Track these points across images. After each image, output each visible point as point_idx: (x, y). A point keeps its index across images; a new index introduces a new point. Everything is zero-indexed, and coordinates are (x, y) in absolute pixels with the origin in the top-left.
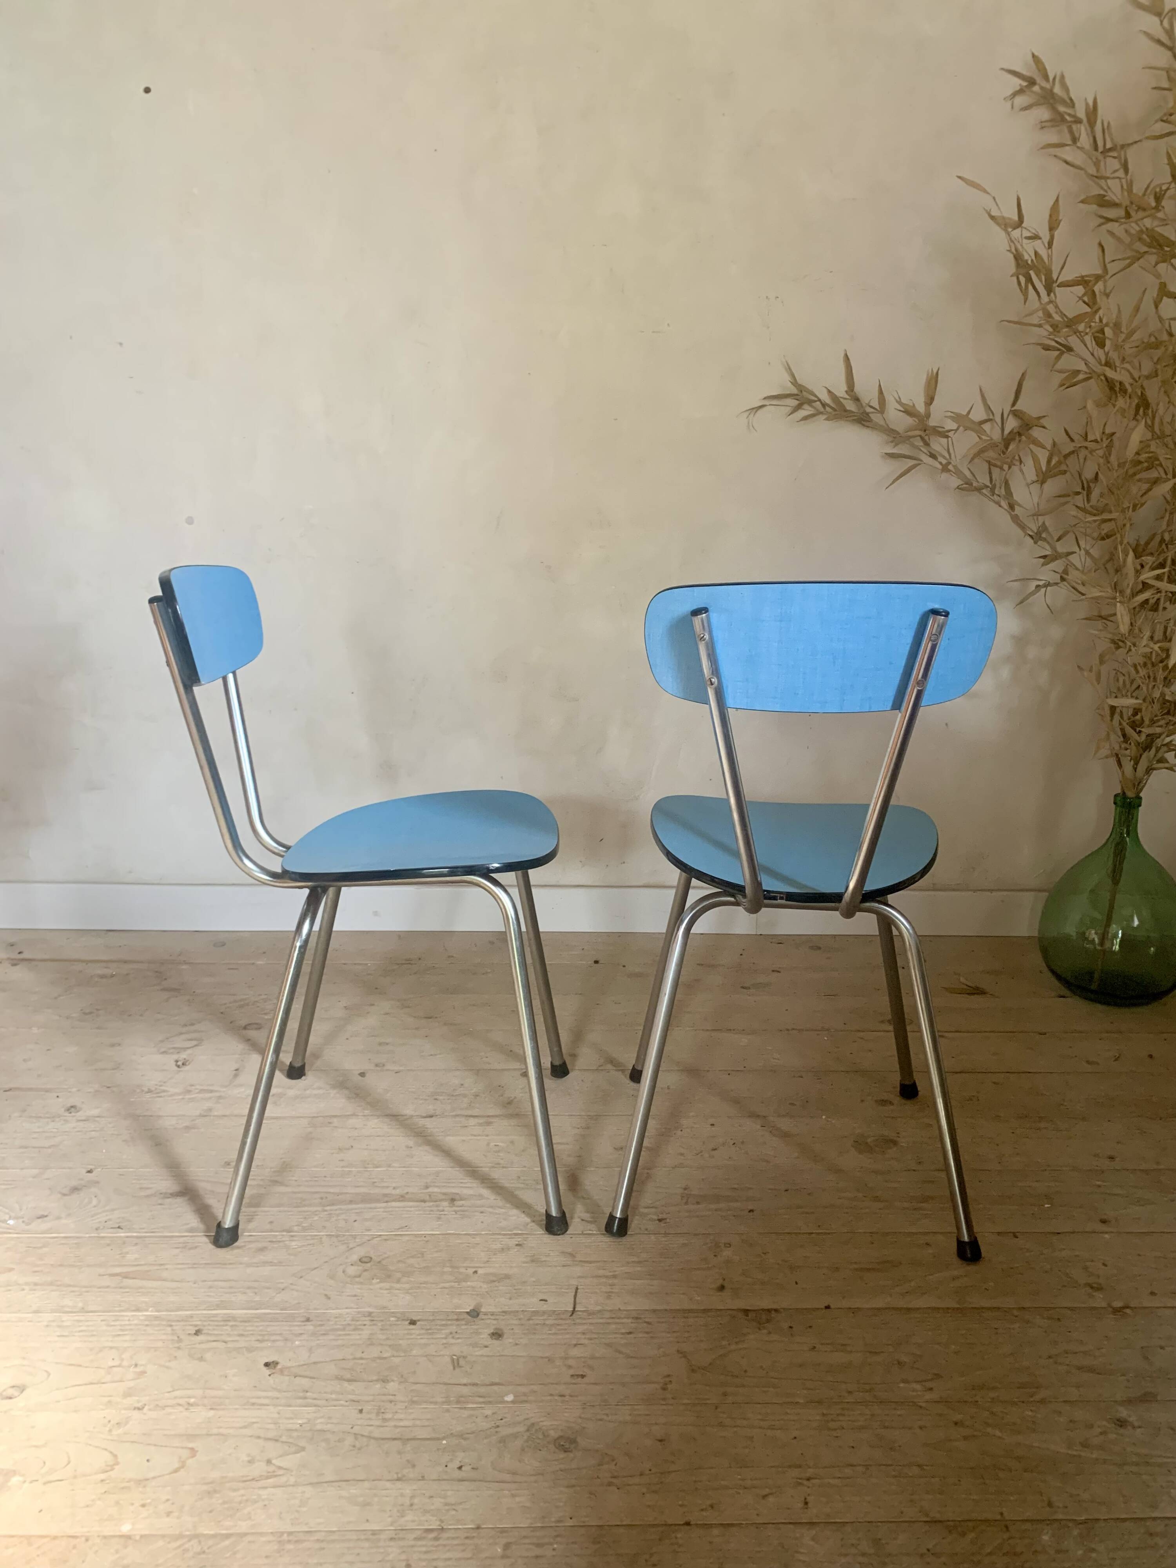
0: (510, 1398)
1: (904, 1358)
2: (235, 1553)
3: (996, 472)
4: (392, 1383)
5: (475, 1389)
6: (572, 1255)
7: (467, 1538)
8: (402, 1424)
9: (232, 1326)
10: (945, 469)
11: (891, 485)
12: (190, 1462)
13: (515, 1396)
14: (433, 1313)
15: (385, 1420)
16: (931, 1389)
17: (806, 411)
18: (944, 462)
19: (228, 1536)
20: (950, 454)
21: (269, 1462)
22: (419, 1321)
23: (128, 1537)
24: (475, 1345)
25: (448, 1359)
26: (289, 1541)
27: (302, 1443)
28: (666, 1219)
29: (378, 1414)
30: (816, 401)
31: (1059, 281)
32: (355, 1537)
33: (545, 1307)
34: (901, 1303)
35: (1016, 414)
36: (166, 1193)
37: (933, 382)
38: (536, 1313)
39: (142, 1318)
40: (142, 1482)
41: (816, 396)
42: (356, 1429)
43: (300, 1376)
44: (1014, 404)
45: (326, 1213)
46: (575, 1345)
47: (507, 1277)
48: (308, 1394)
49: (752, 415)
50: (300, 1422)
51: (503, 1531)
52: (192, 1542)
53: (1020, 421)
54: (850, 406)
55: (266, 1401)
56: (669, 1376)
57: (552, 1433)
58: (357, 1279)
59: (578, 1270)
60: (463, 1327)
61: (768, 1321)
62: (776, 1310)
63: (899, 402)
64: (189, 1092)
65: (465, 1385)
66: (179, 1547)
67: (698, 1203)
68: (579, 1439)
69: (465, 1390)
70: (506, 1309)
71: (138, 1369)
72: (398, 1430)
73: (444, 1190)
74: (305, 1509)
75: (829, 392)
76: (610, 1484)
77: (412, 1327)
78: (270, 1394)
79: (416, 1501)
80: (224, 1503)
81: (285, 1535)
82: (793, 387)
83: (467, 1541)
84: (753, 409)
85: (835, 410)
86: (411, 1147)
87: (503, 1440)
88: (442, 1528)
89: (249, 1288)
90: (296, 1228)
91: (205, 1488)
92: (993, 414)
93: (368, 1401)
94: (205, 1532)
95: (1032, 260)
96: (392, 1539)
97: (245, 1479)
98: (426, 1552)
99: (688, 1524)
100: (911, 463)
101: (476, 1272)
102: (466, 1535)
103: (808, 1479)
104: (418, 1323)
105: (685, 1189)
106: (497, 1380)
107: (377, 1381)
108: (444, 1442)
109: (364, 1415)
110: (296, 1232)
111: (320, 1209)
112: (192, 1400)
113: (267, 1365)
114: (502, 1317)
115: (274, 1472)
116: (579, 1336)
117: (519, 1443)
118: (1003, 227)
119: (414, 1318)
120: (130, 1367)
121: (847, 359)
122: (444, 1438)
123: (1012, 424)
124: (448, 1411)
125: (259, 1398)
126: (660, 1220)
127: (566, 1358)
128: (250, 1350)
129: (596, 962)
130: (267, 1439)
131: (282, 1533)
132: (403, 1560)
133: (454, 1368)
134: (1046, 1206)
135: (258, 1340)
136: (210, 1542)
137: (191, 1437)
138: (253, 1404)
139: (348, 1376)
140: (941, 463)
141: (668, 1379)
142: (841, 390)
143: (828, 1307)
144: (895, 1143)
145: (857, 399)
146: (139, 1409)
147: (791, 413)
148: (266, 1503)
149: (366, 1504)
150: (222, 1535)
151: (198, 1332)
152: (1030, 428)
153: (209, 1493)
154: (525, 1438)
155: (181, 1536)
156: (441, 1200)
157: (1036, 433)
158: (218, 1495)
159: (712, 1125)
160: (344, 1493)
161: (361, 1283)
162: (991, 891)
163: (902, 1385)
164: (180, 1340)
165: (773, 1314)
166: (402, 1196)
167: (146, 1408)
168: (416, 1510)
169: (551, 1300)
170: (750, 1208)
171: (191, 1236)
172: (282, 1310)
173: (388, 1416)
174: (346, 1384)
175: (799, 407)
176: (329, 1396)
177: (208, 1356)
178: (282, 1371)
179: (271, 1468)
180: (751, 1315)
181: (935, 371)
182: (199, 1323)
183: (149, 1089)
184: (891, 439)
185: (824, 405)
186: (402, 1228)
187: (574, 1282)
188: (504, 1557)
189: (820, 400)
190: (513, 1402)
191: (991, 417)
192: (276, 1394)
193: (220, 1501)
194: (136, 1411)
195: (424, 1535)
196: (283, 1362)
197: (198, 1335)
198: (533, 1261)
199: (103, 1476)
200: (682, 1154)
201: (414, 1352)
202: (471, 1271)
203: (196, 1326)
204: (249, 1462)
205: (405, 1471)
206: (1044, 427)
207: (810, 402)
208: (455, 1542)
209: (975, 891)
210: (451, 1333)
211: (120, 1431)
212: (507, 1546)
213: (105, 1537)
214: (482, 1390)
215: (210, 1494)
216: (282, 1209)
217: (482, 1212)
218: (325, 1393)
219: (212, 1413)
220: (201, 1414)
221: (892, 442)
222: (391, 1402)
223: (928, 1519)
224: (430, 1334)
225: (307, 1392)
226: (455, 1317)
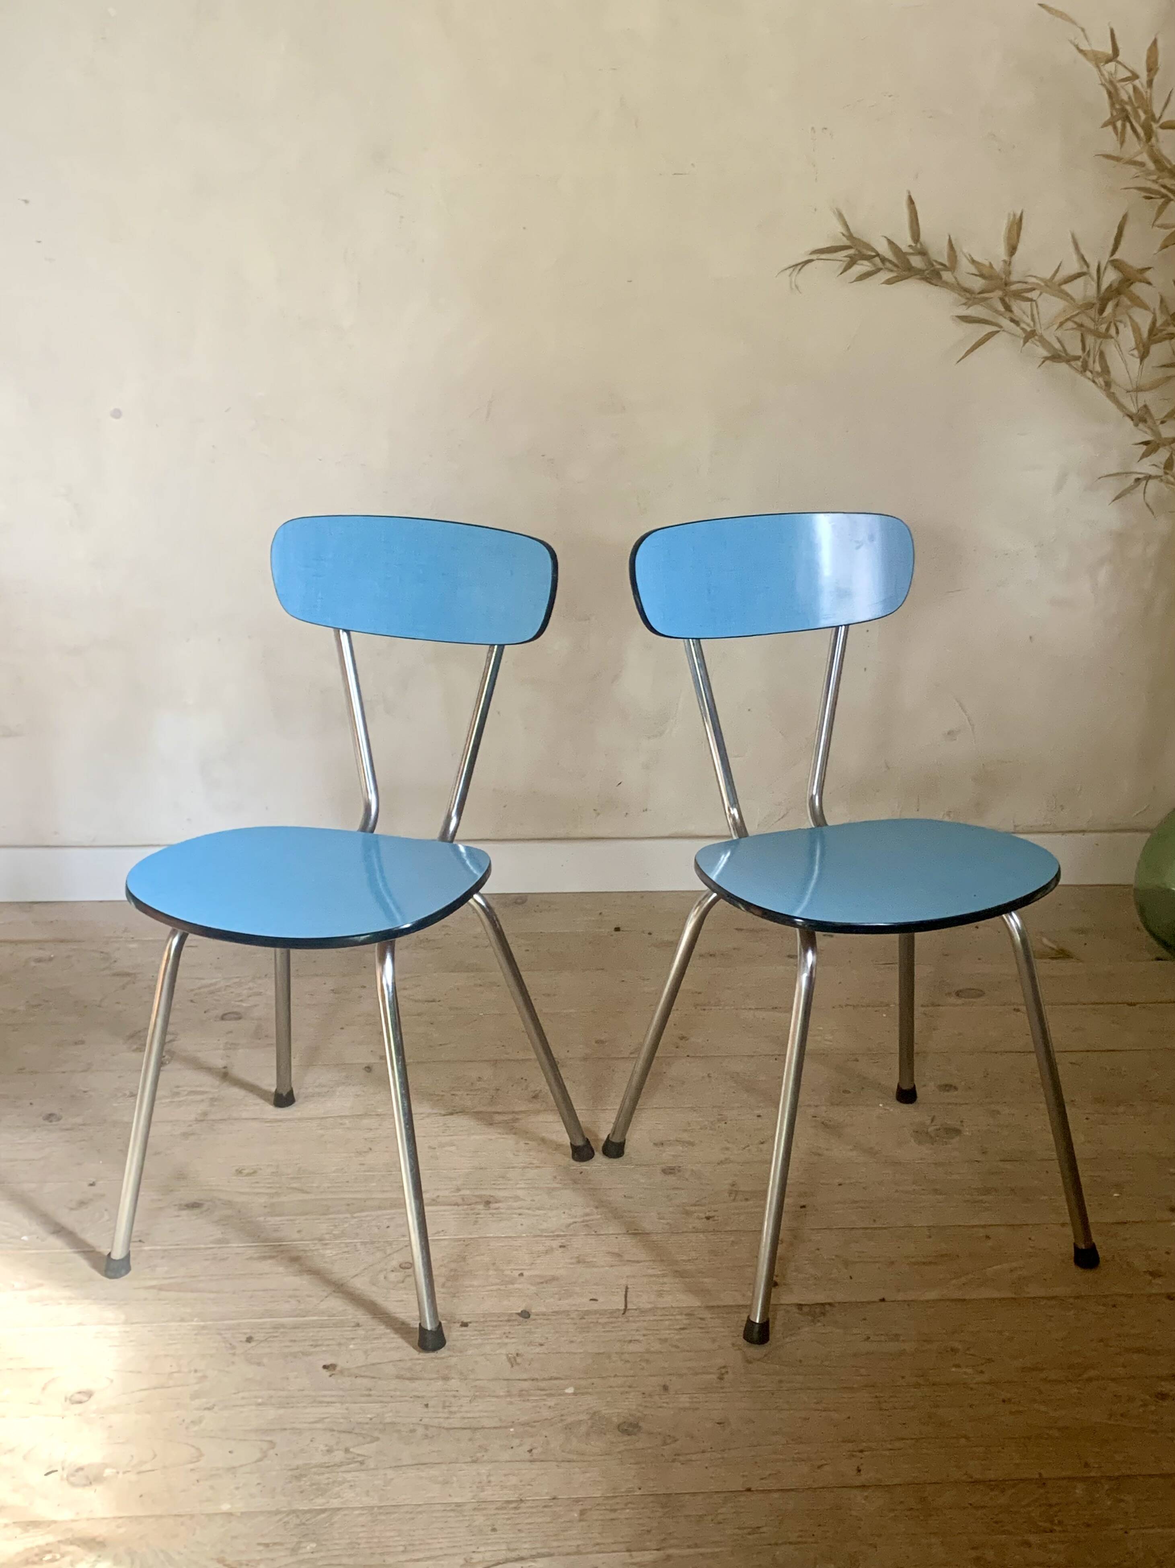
0: (570, 1390)
1: (956, 1345)
2: (332, 1524)
3: (1090, 340)
4: (453, 1380)
5: (535, 1383)
6: (619, 1255)
7: (545, 1507)
8: (469, 1415)
9: (282, 1333)
10: (1030, 335)
11: (963, 358)
12: (271, 1452)
13: (576, 1389)
14: (484, 1315)
15: (451, 1412)
16: (982, 1372)
17: (863, 267)
18: (1029, 329)
19: (323, 1511)
20: (1033, 320)
21: (347, 1450)
22: (470, 1322)
23: (230, 1514)
24: (530, 1344)
25: (505, 1357)
26: (380, 1514)
27: (376, 1434)
28: (714, 1217)
29: (444, 1407)
30: (874, 257)
31: (1161, 122)
32: (443, 1509)
33: (595, 1306)
34: (957, 1295)
35: (1117, 265)
36: (180, 1205)
37: (1016, 226)
38: (588, 1313)
39: (189, 1327)
40: (232, 1470)
41: (873, 250)
42: (426, 1421)
43: (362, 1376)
44: (1114, 252)
45: (356, 1220)
46: (630, 1341)
47: (554, 1279)
48: (372, 1393)
49: (795, 273)
50: (369, 1416)
51: (577, 1500)
52: (291, 1517)
53: (1120, 275)
54: (916, 262)
55: (333, 1399)
56: (724, 1367)
57: (615, 1419)
58: (401, 1285)
59: (627, 1270)
60: (516, 1327)
61: (823, 1314)
62: (830, 1304)
63: (973, 262)
64: (177, 1094)
65: (525, 1380)
66: (280, 1520)
67: (747, 1200)
68: (641, 1424)
69: (526, 1385)
70: (557, 1309)
71: (199, 1374)
72: (466, 1421)
73: (477, 1193)
74: (389, 1488)
75: (890, 242)
76: (674, 1461)
77: (464, 1328)
78: (334, 1393)
79: (492, 1478)
80: (312, 1485)
81: (376, 1509)
82: (844, 239)
83: (546, 1509)
84: (797, 265)
85: (896, 265)
86: (435, 1148)
87: (568, 1428)
88: (521, 1500)
89: (290, 1297)
90: (327, 1236)
91: (290, 1473)
92: (1088, 266)
93: (433, 1397)
94: (301, 1508)
95: (1130, 98)
96: (475, 1509)
97: (327, 1465)
98: (508, 1519)
99: (749, 1490)
100: (990, 329)
101: (521, 1275)
102: (543, 1505)
103: (861, 1451)
104: (470, 1325)
105: (733, 1185)
106: (555, 1375)
107: (437, 1378)
108: (512, 1430)
109: (431, 1409)
110: (328, 1240)
111: (348, 1215)
112: (260, 1400)
113: (325, 1367)
114: (554, 1318)
115: (354, 1458)
116: (634, 1333)
117: (583, 1429)
118: (1094, 62)
119: (465, 1321)
120: (190, 1372)
121: (911, 202)
122: (511, 1427)
123: (1111, 277)
124: (511, 1403)
125: (325, 1396)
126: (708, 1218)
127: (622, 1353)
128: (305, 1354)
129: (617, 929)
130: (340, 1432)
131: (373, 1507)
132: (488, 1526)
133: (512, 1366)
134: (1116, 1195)
135: (312, 1345)
136: (308, 1516)
137: (266, 1431)
138: (321, 1402)
139: (408, 1375)
140: (1023, 329)
141: (723, 1371)
142: (905, 241)
143: (883, 1300)
144: (958, 1132)
145: (923, 253)
146: (209, 1409)
147: (845, 270)
148: (352, 1483)
149: (446, 1482)
150: (316, 1510)
151: (249, 1340)
152: (1132, 283)
153: (296, 1477)
154: (590, 1424)
155: (278, 1512)
156: (476, 1203)
157: (1138, 289)
158: (304, 1479)
159: (759, 1116)
160: (423, 1474)
161: (405, 1288)
162: (1083, 831)
163: (954, 1369)
164: (233, 1347)
165: (828, 1307)
166: (433, 1200)
167: (216, 1408)
168: (495, 1485)
169: (601, 1300)
170: (803, 1203)
171: (219, 1248)
172: (329, 1316)
173: (454, 1409)
174: (407, 1382)
175: (852, 262)
176: (393, 1393)
177: (265, 1361)
178: (342, 1372)
179: (349, 1456)
180: (806, 1309)
181: (1018, 217)
182: (248, 1331)
183: (131, 1093)
184: (964, 301)
185: (883, 260)
186: (438, 1232)
187: (623, 1282)
188: (580, 1520)
189: (878, 255)
190: (575, 1394)
191: (1085, 269)
192: (341, 1393)
193: (308, 1483)
194: (207, 1412)
195: (505, 1505)
196: (341, 1363)
197: (250, 1342)
198: (579, 1262)
199: (191, 1466)
200: (727, 1149)
201: (470, 1352)
202: (516, 1273)
203: (245, 1333)
204: (328, 1451)
205: (479, 1455)
206: (1149, 283)
207: (869, 258)
208: (534, 1510)
209: (1063, 833)
210: (505, 1333)
211: (196, 1428)
212: (582, 1512)
213: (208, 1515)
214: (543, 1384)
215: (298, 1478)
216: (307, 1217)
217: (520, 1214)
218: (389, 1390)
219: (281, 1411)
220: (272, 1413)
221: (965, 304)
222: (455, 1397)
223: (973, 1480)
224: (485, 1334)
225: (370, 1390)
226: (506, 1318)
